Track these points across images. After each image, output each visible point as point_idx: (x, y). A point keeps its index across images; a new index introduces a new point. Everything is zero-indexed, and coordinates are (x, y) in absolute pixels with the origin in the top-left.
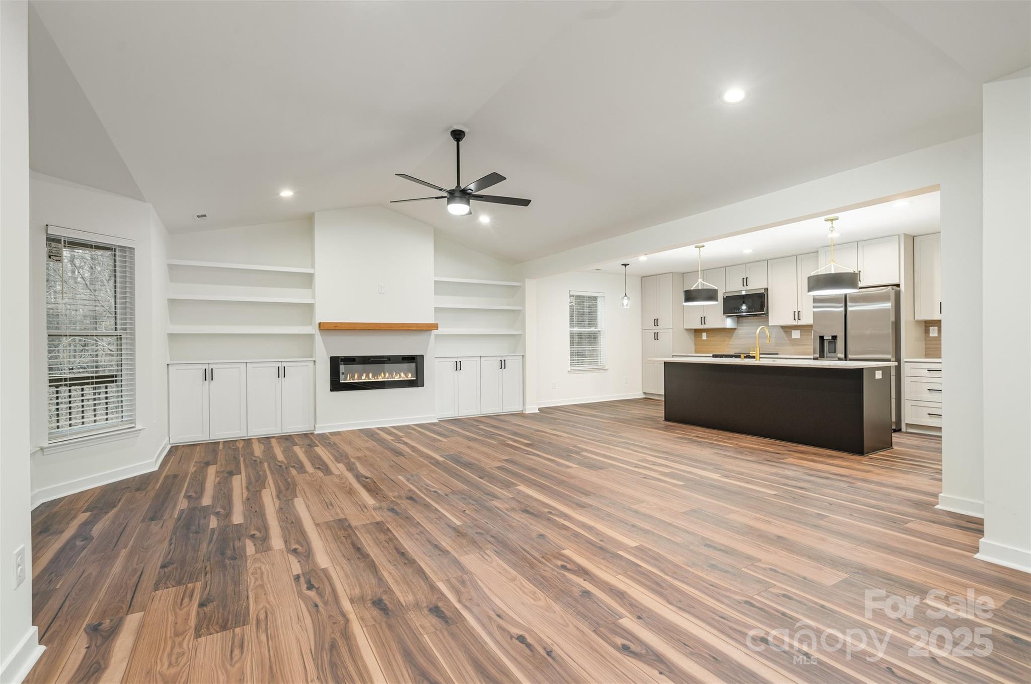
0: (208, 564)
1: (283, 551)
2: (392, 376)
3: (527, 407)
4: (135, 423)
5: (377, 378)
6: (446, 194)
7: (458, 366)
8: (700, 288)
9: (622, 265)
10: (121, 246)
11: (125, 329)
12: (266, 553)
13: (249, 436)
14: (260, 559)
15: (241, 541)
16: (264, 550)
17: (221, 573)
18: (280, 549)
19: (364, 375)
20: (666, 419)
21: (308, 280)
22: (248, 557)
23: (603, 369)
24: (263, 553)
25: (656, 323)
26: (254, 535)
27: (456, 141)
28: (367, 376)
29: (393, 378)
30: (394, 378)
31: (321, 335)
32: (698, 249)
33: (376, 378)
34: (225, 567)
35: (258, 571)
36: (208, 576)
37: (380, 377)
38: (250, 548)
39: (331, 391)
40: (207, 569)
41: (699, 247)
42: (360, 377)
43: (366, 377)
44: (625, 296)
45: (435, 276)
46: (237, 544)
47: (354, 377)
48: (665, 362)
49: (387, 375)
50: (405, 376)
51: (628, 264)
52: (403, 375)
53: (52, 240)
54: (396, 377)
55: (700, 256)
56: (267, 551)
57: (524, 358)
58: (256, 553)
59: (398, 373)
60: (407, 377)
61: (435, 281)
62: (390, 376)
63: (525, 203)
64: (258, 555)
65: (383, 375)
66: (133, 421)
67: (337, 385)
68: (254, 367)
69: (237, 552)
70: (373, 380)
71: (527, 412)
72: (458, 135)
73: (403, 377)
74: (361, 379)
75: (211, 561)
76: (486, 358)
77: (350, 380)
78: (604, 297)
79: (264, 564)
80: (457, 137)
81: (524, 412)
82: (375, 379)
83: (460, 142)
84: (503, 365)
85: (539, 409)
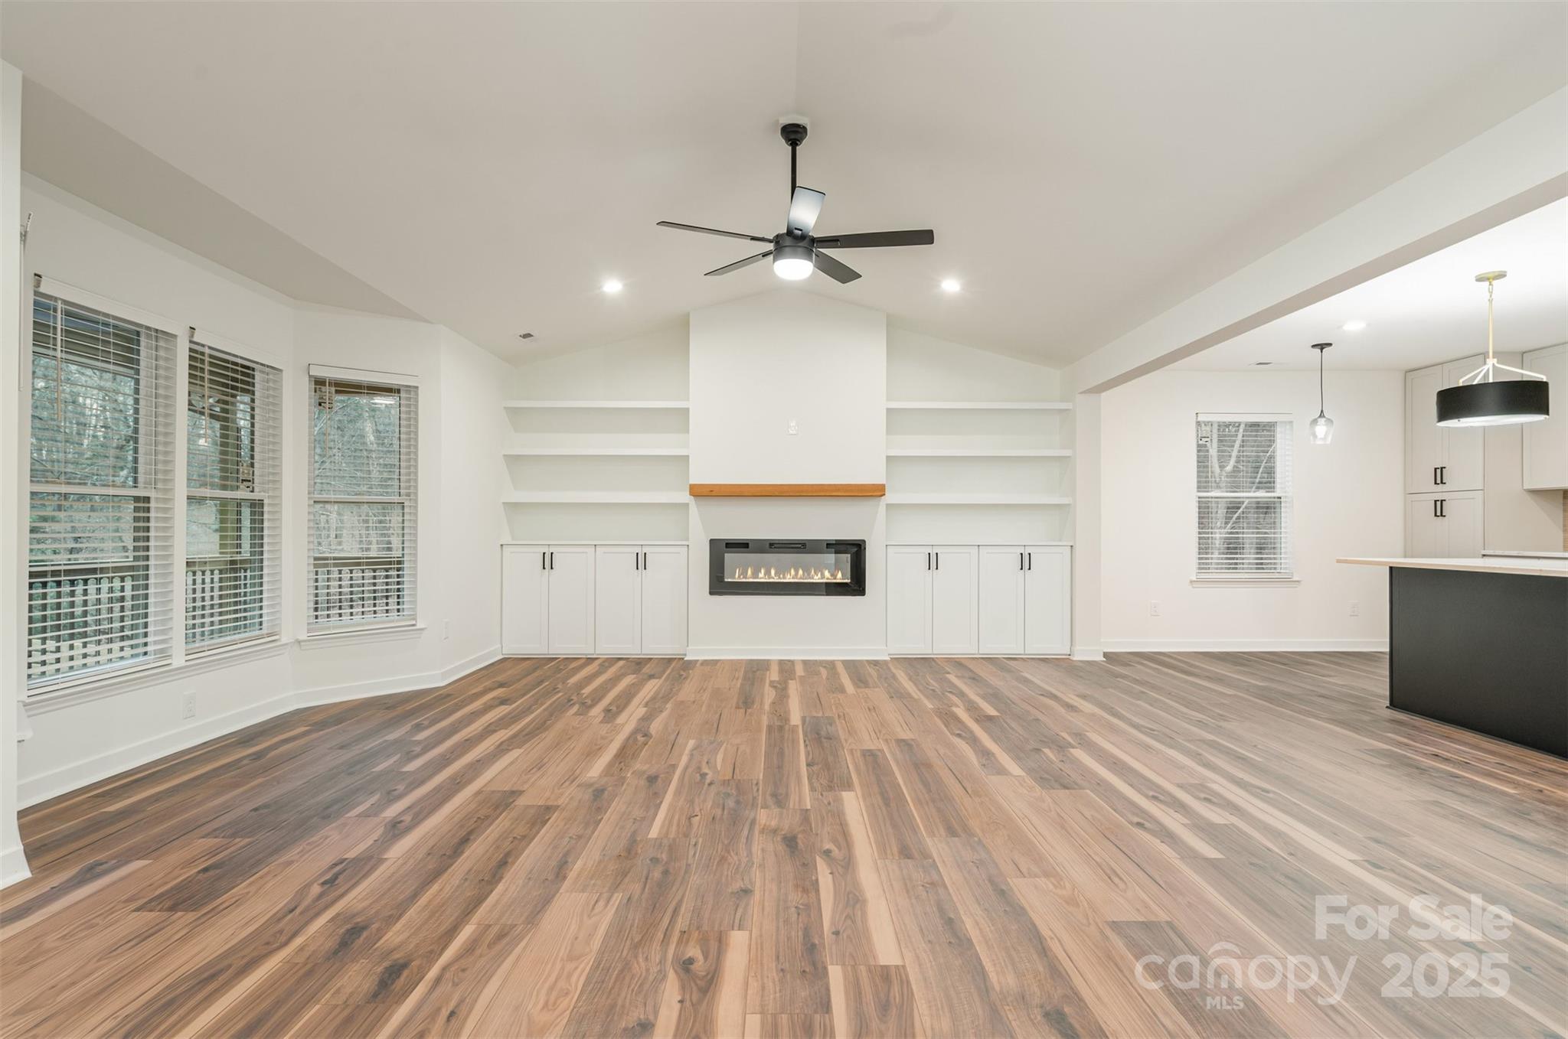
2: (809, 574)
3: (1077, 648)
4: (415, 619)
5: (784, 578)
6: (771, 247)
7: (933, 562)
8: (1491, 381)
9: (1314, 346)
10: (407, 386)
11: (408, 495)
13: (598, 654)
19: (763, 571)
20: (1394, 704)
21: (680, 418)
23: (1288, 581)
25: (1439, 475)
27: (791, 144)
28: (768, 573)
29: (810, 578)
30: (813, 578)
31: (696, 503)
32: (1487, 283)
33: (781, 576)
37: (789, 576)
39: (711, 593)
41: (1488, 279)
42: (755, 574)
43: (765, 575)
44: (1322, 415)
45: (888, 399)
47: (747, 574)
48: (1391, 568)
49: (801, 572)
50: (832, 575)
51: (1330, 345)
52: (827, 574)
53: (319, 382)
54: (816, 577)
55: (1491, 301)
57: (1074, 550)
59: (819, 569)
60: (835, 579)
61: (889, 410)
62: (806, 574)
63: (925, 237)
65: (793, 572)
66: (414, 617)
67: (719, 585)
68: (605, 553)
70: (776, 580)
71: (1074, 659)
72: (794, 134)
73: (827, 577)
74: (758, 578)
76: (990, 550)
77: (739, 577)
78: (1292, 422)
80: (793, 137)
81: (1071, 657)
82: (780, 578)
83: (797, 148)
84: (1025, 562)
85: (1105, 655)
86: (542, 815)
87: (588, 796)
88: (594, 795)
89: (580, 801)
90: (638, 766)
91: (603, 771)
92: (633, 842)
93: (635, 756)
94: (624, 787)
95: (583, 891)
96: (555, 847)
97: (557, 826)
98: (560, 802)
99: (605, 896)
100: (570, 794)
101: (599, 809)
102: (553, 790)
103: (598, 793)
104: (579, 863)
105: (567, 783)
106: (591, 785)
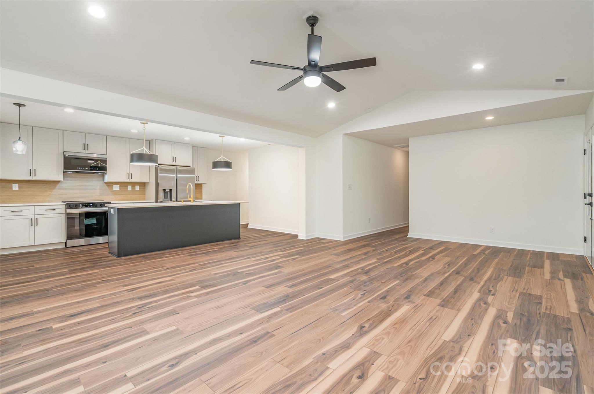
0: (539, 318)
1: (492, 306)
8: (144, 153)
9: (13, 103)
12: (502, 309)
14: (507, 308)
15: (515, 324)
16: (502, 311)
17: (530, 310)
18: (493, 307)
22: (513, 311)
24: (504, 310)
26: (504, 323)
32: (143, 124)
34: (528, 312)
35: (510, 304)
36: (538, 312)
38: (510, 316)
40: (539, 316)
46: (518, 323)
51: (24, 105)
56: (501, 310)
58: (507, 312)
64: (506, 310)
69: (519, 317)
75: (537, 319)
79: (505, 305)
86: (430, 294)
87: (412, 297)
88: (410, 297)
89: (416, 296)
90: (384, 306)
91: (402, 307)
92: (404, 281)
93: (381, 313)
94: (396, 298)
95: (421, 276)
96: (427, 284)
97: (425, 290)
98: (423, 297)
99: (416, 274)
100: (419, 300)
101: (410, 291)
102: (426, 303)
103: (408, 298)
104: (421, 280)
105: (419, 305)
106: (409, 302)
